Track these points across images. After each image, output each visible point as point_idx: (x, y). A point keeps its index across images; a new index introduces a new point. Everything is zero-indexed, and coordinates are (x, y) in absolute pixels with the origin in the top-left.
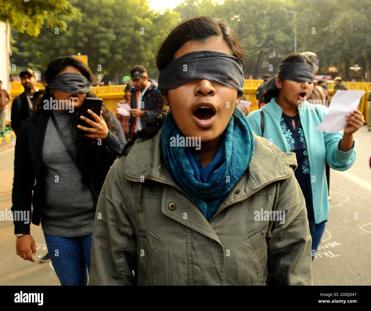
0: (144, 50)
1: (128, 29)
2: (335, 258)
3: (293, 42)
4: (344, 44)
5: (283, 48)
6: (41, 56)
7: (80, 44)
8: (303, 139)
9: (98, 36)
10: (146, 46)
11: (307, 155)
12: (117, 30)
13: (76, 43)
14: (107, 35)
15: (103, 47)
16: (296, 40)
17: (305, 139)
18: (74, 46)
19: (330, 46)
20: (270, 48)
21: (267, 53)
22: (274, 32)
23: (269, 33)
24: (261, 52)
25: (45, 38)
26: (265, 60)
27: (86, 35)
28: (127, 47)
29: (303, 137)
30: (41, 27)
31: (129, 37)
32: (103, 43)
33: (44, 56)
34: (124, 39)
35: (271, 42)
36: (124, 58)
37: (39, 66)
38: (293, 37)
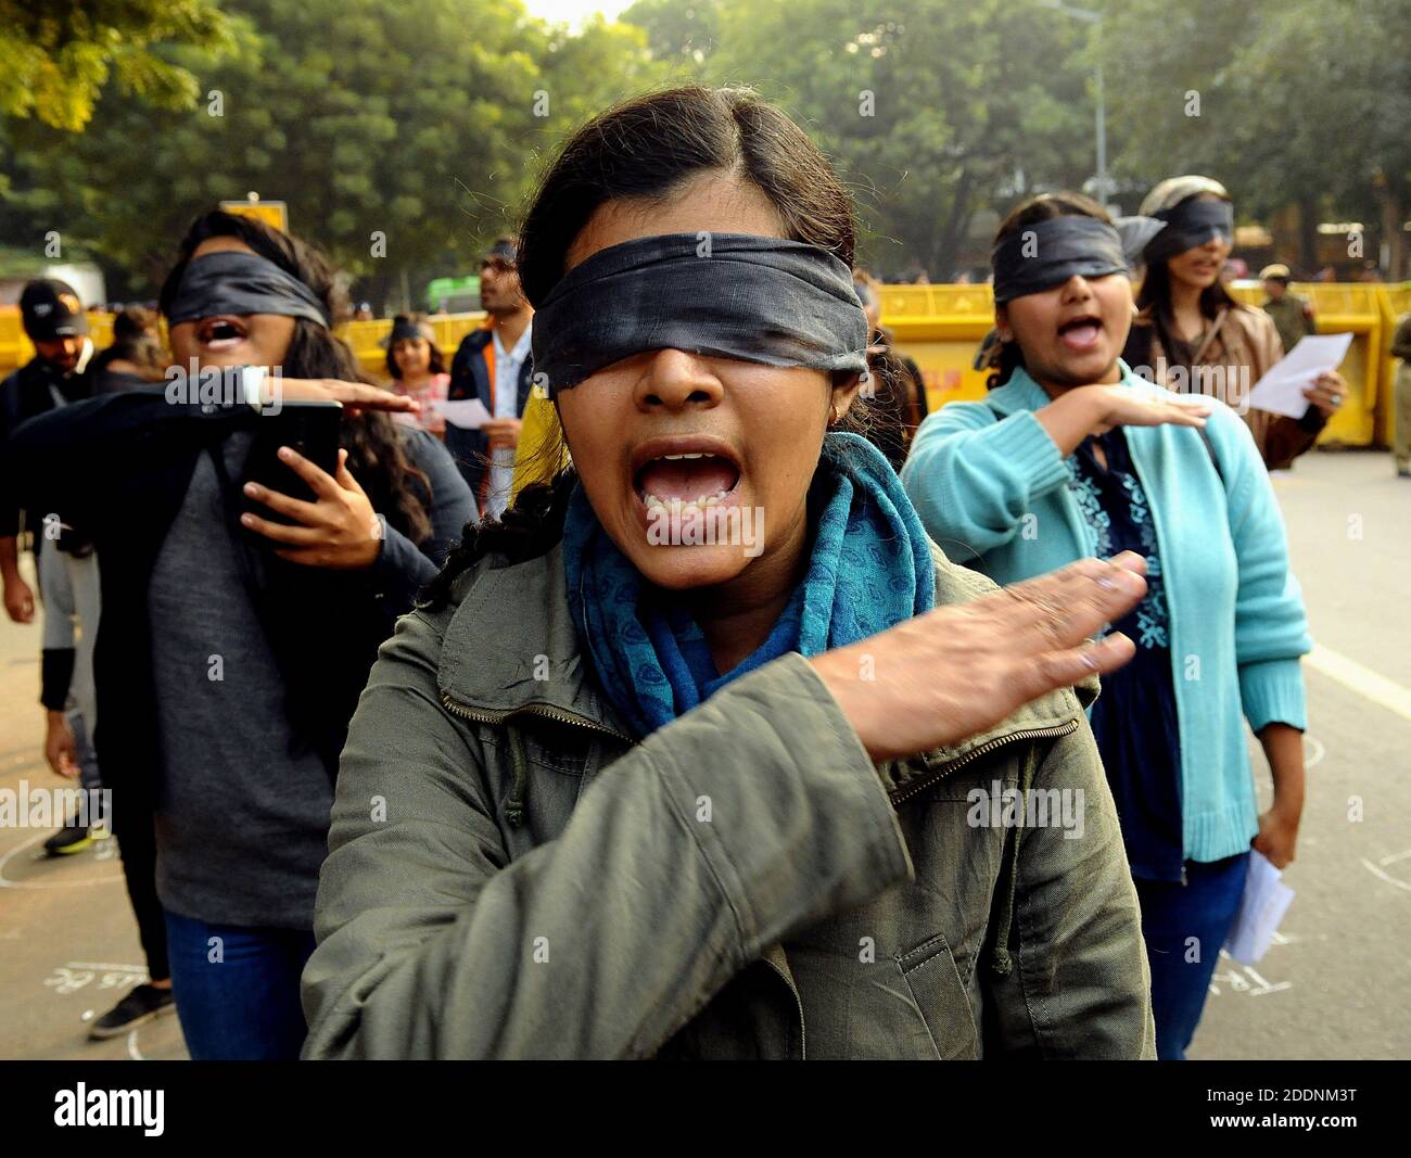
0: (510, 179)
1: (443, 96)
2: (1272, 995)
3: (1091, 134)
4: (1293, 134)
5: (1054, 159)
6: (101, 206)
7: (259, 160)
8: (1142, 512)
9: (328, 124)
10: (515, 163)
11: (1156, 574)
12: (402, 103)
13: (240, 154)
14: (363, 118)
15: (346, 169)
16: (1101, 123)
17: (1149, 513)
18: (230, 164)
19: (1238, 146)
20: (1002, 159)
21: (991, 179)
22: (1015, 97)
23: (998, 101)
24: (967, 176)
25: (115, 137)
26: (982, 205)
27: (277, 120)
28: (441, 168)
29: (1141, 506)
30: (97, 94)
31: (447, 127)
32: (346, 153)
33: (114, 205)
34: (429, 136)
35: (1006, 135)
36: (431, 209)
37: (94, 245)
38: (1092, 113)
